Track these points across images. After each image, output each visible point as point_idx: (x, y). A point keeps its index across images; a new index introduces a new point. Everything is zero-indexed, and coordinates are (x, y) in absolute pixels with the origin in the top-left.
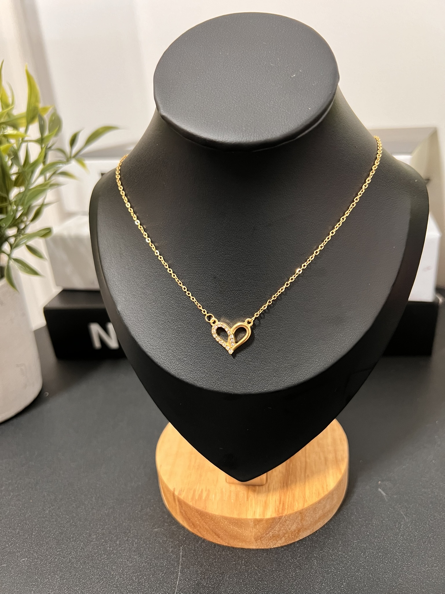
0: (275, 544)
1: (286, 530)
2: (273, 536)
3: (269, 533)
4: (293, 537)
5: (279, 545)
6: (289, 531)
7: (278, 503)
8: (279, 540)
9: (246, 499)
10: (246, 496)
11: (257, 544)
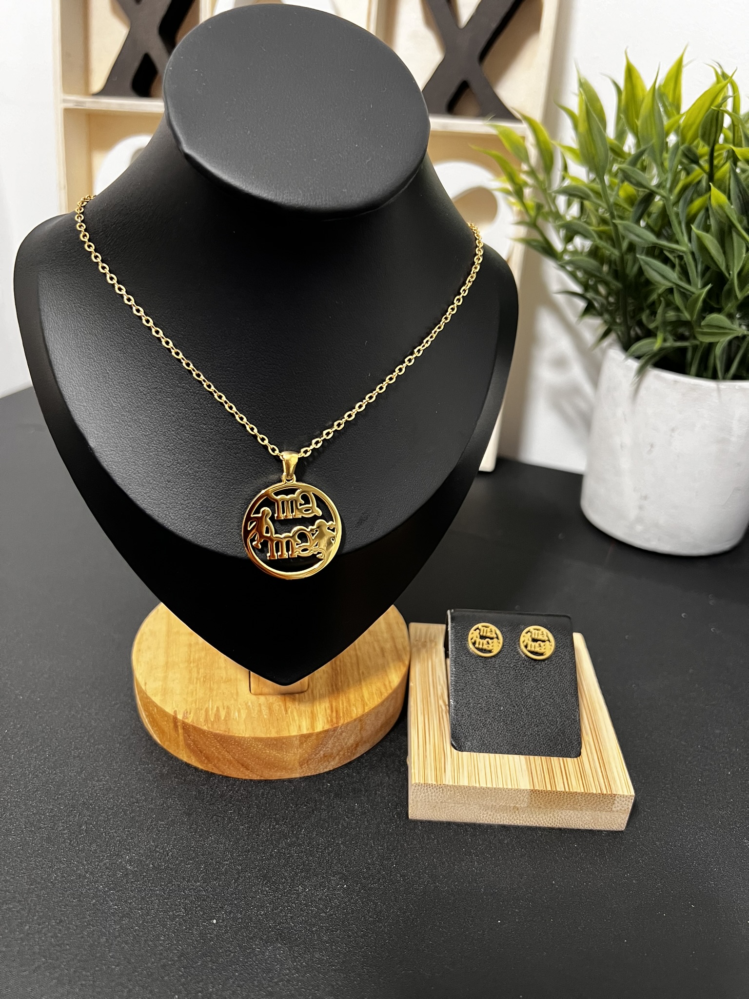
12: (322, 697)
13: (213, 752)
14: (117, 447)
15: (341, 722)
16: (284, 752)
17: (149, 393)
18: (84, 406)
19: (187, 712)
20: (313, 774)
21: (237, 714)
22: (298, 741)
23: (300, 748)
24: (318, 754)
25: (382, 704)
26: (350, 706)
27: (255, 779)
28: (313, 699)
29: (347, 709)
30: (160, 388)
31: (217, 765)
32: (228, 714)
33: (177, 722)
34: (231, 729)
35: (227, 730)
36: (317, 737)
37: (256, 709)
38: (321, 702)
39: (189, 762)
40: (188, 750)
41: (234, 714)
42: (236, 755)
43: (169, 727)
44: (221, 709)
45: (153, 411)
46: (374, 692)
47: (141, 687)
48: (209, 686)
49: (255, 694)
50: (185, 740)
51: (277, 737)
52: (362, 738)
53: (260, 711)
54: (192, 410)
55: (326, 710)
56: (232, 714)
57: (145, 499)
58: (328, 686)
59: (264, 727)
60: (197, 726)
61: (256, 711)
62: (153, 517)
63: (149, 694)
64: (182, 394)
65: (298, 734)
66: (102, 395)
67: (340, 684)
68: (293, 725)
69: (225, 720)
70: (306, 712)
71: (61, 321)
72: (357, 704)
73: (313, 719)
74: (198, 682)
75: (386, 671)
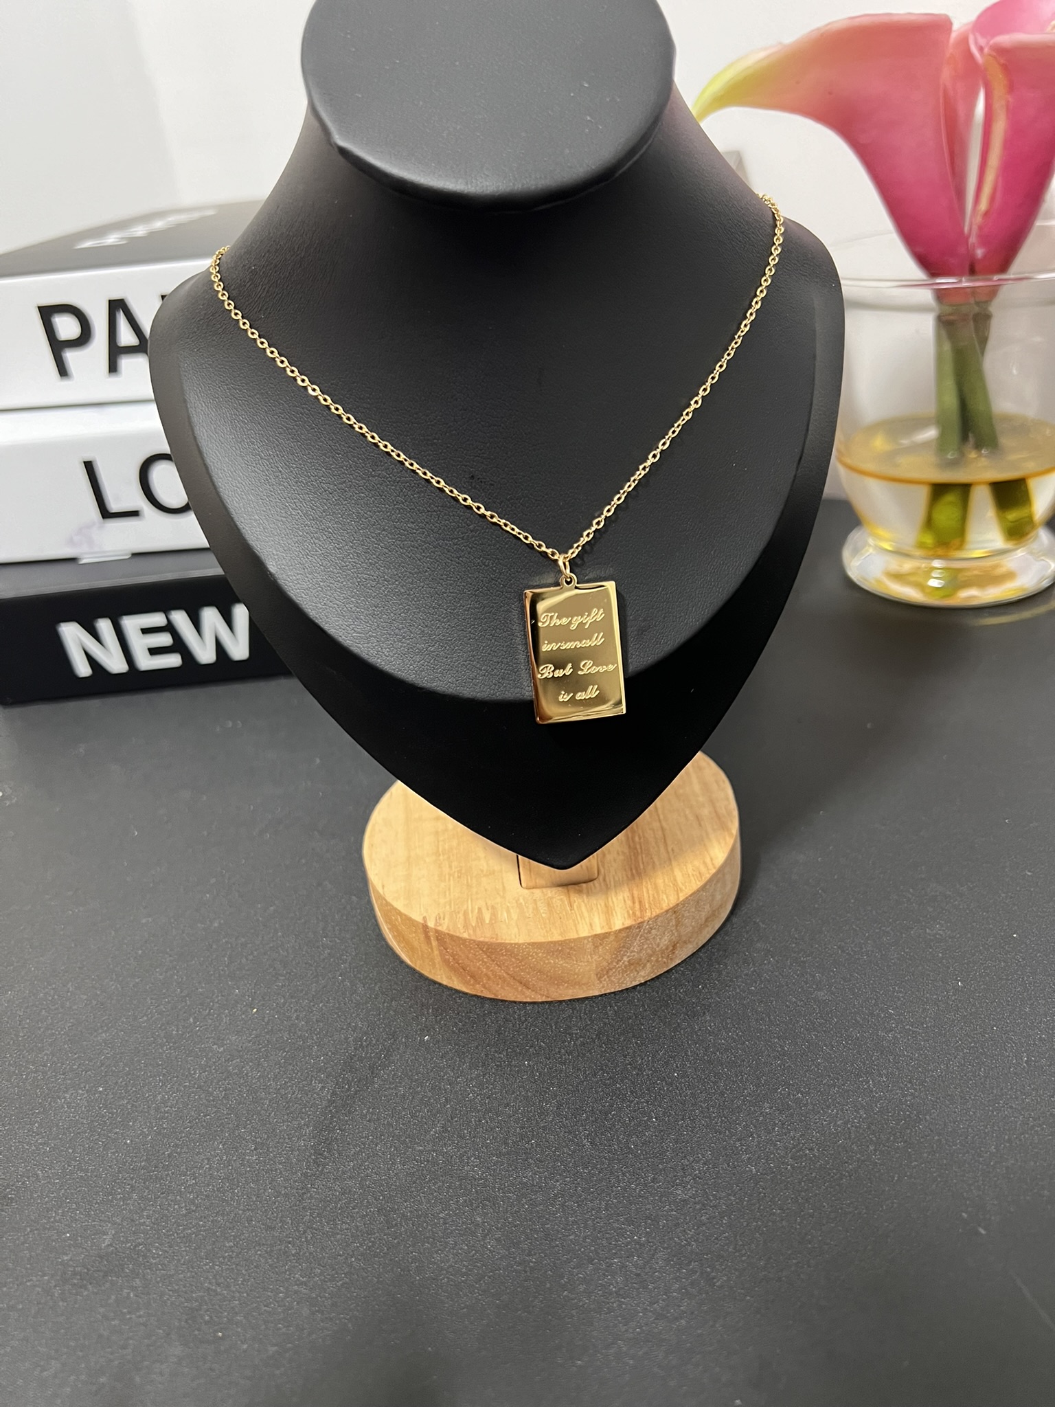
0: (635, 979)
1: (653, 948)
2: (630, 963)
3: (622, 959)
4: (665, 960)
5: (642, 979)
6: (657, 949)
7: (629, 903)
8: (640, 970)
9: (568, 909)
10: (566, 903)
11: (601, 985)
12: (618, 885)
13: (479, 968)
14: (304, 569)
15: (648, 914)
16: (573, 961)
17: (336, 491)
18: (255, 520)
19: (440, 918)
20: (617, 990)
21: (505, 915)
22: (591, 944)
23: (595, 954)
24: (620, 961)
25: (703, 888)
26: (658, 894)
27: (540, 1001)
28: (608, 888)
29: (654, 897)
30: (349, 481)
31: (487, 986)
32: (494, 915)
33: (428, 932)
34: (499, 934)
35: (494, 936)
36: (616, 937)
37: (531, 906)
38: (618, 891)
39: (450, 985)
40: (447, 969)
41: (501, 915)
42: (509, 969)
43: (419, 939)
44: (484, 910)
45: (344, 514)
46: (691, 875)
47: (378, 892)
48: (466, 882)
49: (527, 888)
50: (441, 956)
51: (561, 941)
52: (680, 936)
53: (536, 909)
54: (395, 505)
55: (625, 901)
56: (499, 915)
57: (349, 633)
58: (625, 870)
59: (543, 930)
60: (454, 934)
61: (531, 910)
62: (362, 656)
63: (389, 899)
64: (379, 486)
65: (590, 935)
66: (276, 502)
67: (642, 867)
68: (582, 924)
69: (491, 924)
70: (599, 906)
71: (213, 411)
72: (667, 891)
73: (608, 913)
74: (451, 878)
75: (705, 845)
